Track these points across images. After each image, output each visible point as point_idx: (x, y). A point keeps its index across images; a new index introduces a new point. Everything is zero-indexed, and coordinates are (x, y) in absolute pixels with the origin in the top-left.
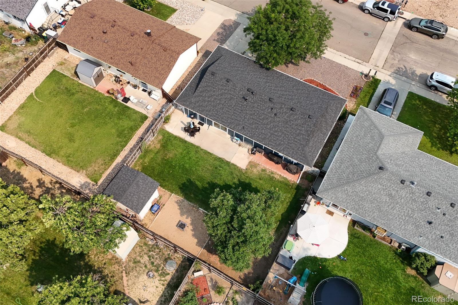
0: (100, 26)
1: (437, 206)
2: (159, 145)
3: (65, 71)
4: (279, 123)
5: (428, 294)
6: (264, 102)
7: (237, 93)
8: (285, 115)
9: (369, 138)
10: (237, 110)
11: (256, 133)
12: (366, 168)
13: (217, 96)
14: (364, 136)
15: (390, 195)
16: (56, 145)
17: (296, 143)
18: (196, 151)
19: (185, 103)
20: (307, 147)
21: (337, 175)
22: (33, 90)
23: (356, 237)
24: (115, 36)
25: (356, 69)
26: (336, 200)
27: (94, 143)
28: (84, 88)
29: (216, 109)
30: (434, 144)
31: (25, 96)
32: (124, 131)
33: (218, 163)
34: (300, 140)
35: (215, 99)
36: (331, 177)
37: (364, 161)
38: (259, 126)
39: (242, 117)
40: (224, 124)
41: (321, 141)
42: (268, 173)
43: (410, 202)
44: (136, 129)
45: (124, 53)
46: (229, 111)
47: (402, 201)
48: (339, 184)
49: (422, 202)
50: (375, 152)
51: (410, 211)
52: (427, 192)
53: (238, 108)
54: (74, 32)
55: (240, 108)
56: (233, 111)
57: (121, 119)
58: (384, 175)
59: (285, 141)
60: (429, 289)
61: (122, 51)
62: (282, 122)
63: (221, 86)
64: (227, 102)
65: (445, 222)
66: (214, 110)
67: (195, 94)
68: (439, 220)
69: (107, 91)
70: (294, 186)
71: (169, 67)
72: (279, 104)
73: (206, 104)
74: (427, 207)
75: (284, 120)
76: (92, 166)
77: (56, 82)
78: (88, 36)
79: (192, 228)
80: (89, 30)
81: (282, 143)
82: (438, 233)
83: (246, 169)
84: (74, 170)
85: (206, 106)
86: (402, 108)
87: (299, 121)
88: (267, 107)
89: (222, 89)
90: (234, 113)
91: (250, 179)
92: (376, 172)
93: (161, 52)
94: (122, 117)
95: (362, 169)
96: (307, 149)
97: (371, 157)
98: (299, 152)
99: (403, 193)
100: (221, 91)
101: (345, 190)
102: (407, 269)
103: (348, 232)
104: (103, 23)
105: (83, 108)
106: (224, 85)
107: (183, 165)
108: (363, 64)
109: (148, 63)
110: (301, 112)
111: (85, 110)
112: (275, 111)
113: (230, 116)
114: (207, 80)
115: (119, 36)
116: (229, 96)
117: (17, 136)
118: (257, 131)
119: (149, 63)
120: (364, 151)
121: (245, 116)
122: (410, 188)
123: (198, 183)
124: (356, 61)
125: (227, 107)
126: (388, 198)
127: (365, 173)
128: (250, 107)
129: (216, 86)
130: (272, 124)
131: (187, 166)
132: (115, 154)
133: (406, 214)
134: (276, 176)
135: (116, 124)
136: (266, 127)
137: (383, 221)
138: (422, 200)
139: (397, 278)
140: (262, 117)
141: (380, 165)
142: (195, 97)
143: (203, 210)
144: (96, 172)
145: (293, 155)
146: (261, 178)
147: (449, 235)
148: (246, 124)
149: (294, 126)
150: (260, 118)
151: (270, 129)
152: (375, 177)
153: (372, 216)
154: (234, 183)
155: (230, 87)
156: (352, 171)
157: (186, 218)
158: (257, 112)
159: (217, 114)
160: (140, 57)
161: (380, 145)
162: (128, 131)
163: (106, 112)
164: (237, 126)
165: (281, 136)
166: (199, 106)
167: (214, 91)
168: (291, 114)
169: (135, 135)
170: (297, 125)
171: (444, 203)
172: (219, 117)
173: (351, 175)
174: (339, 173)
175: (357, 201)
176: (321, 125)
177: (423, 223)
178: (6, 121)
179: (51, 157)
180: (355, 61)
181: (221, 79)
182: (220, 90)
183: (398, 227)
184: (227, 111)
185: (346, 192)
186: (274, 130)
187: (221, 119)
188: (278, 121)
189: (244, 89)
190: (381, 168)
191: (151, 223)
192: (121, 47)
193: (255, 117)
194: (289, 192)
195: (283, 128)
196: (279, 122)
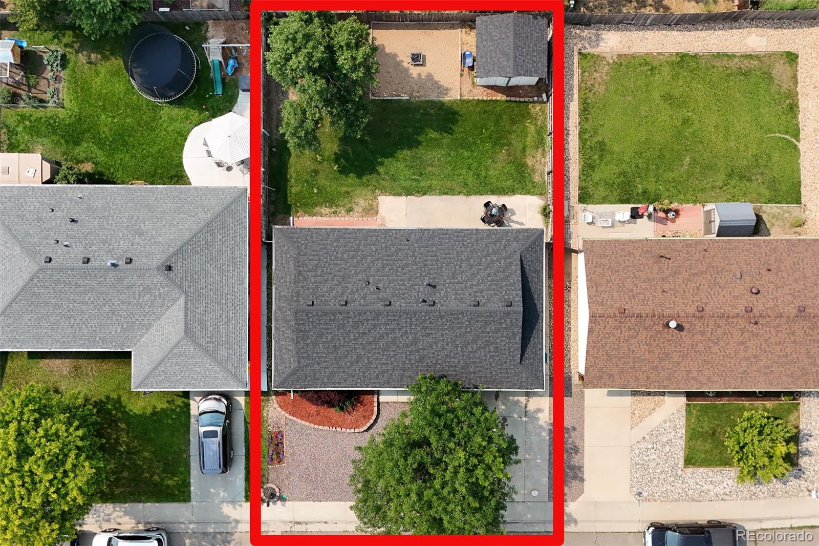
0: (772, 299)
1: (70, 248)
2: (530, 164)
3: (778, 211)
4: (356, 272)
5: (55, 148)
6: (396, 294)
7: (449, 290)
8: (352, 290)
9: (209, 323)
10: (434, 263)
11: (383, 240)
12: (192, 261)
13: (480, 270)
14: (219, 324)
15: (141, 233)
16: (685, 77)
17: (313, 253)
18: (467, 185)
19: (525, 234)
20: (295, 256)
21: (231, 232)
22: (802, 146)
23: (175, 176)
24: (730, 292)
25: (296, 503)
26: (216, 192)
27: (630, 113)
28: (722, 197)
29: (468, 249)
30: (117, 405)
31: (805, 129)
32: (601, 157)
33: (423, 184)
34: (311, 260)
35: (480, 264)
36: (238, 227)
37: (199, 273)
38: (384, 253)
39: (419, 256)
40: (442, 232)
41: (280, 281)
42: (341, 208)
43: (109, 238)
44: (583, 171)
45: (690, 269)
46: (446, 254)
47: (121, 234)
48: (221, 218)
49: (93, 244)
50: (189, 298)
51: (105, 225)
52: (90, 263)
53: (434, 267)
54: (812, 266)
55: (430, 267)
56: (439, 258)
57: (619, 174)
58: (159, 259)
59: (333, 249)
60: (56, 156)
61: (696, 272)
62: (351, 276)
63: (482, 290)
64: (458, 267)
65: (53, 233)
66: (470, 245)
67: (519, 256)
68: (62, 231)
69: (680, 213)
70: (294, 210)
71: (593, 285)
72: (371, 303)
73: (491, 249)
74: (83, 242)
75: (351, 280)
76: (606, 75)
77: (777, 182)
78: (779, 269)
79: (403, 64)
80: (786, 283)
81: (335, 244)
82: (58, 214)
83: (376, 198)
84: (628, 55)
85: (488, 245)
86: (190, 456)
87: (325, 290)
88: (388, 289)
89: (477, 285)
90: (435, 256)
91: (363, 184)
92: (174, 259)
93: (627, 303)
94: (620, 179)
95: (197, 258)
96: (293, 252)
97: (192, 284)
98: (303, 242)
99: (124, 245)
100: (479, 281)
101: (208, 212)
102: (93, 168)
103: (188, 178)
104: (772, 306)
105: (694, 162)
106: (478, 294)
107: (472, 151)
108: (291, 525)
109: (636, 273)
110: (328, 305)
111: (688, 159)
112: (372, 288)
113: (439, 247)
114: (513, 288)
115: (724, 296)
116: (460, 278)
117: (757, 57)
118: (384, 245)
119: (634, 273)
120: (207, 294)
121: (416, 259)
122: (115, 256)
123: (434, 135)
124: (304, 525)
125: (453, 260)
126: (142, 228)
127: (189, 251)
128: (415, 276)
129: (491, 285)
130: (366, 265)
131: (466, 154)
132: (587, 113)
133: (110, 218)
134: (328, 210)
135: (620, 161)
136: (373, 256)
137: (139, 194)
138: (94, 248)
139: (100, 148)
140: (387, 269)
141: (171, 274)
142: (515, 252)
143: (401, 98)
144: (594, 69)
145: (309, 233)
146: (346, 195)
147: (43, 217)
148: (407, 247)
149: (330, 278)
150: (390, 267)
151: (364, 257)
152: (171, 249)
153: (156, 194)
154: (382, 164)
155: (467, 294)
156: (211, 248)
157: (419, 75)
158: (399, 274)
159: (463, 240)
160: (657, 276)
161: (186, 316)
162: (594, 161)
163: (651, 174)
164: (420, 238)
165: (343, 253)
166: (499, 240)
167: (489, 275)
168: (343, 294)
169: (578, 161)
170: (326, 281)
171: (61, 258)
172: (455, 238)
173: (209, 240)
174: (228, 238)
175: (185, 205)
176: (292, 310)
177: (83, 216)
178: (797, 71)
179: (677, 54)
180: (307, 523)
181: (489, 300)
182: (481, 281)
183: (116, 196)
184: (449, 254)
185: (206, 210)
186: (358, 258)
187: (452, 236)
188: (359, 274)
189: (442, 301)
190: (169, 268)
191: (461, 39)
192: (703, 278)
193: (398, 265)
194: (296, 195)
195: (346, 267)
196: (356, 274)
